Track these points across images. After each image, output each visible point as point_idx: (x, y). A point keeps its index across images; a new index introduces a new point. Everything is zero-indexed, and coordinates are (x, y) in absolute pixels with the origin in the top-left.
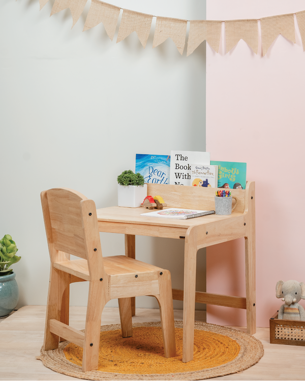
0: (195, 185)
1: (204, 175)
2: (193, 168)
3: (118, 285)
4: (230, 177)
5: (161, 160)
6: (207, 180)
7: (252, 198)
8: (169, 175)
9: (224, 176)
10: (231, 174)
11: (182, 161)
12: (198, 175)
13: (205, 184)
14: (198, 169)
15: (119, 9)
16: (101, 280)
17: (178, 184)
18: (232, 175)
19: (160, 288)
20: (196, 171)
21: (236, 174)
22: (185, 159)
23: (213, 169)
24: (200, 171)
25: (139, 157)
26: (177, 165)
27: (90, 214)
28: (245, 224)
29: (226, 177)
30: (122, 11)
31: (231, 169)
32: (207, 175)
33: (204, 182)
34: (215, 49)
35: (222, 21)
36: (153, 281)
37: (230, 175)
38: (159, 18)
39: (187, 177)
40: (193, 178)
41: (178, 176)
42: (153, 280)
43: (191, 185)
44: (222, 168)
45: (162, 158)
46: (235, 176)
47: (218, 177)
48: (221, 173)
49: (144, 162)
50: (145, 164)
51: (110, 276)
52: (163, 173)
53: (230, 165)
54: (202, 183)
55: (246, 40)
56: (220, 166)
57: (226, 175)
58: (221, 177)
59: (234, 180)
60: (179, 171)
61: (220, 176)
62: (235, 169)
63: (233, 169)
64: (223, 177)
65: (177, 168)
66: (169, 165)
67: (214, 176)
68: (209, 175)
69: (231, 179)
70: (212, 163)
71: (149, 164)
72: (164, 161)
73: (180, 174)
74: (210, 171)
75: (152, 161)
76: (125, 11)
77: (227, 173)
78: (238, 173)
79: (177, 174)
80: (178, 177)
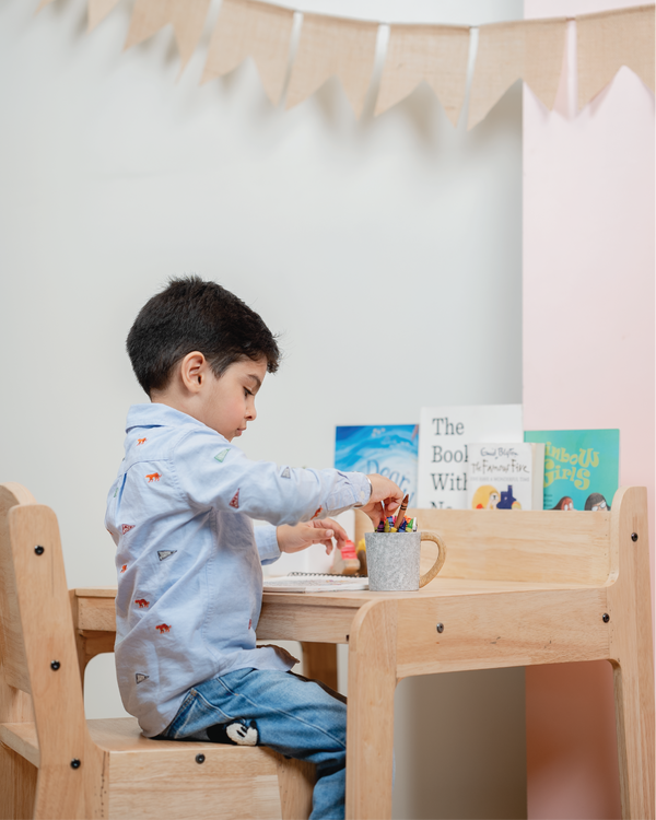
0: (480, 507)
1: (501, 474)
2: (475, 457)
3: (135, 786)
4: (576, 478)
5: (399, 439)
6: (510, 488)
7: (635, 538)
8: (416, 480)
9: (561, 474)
10: (578, 466)
11: (450, 436)
12: (488, 474)
13: (507, 501)
14: (487, 457)
15: (290, 13)
16: (76, 764)
17: (438, 505)
18: (580, 470)
19: (284, 802)
20: (481, 464)
21: (590, 468)
22: (457, 429)
23: (528, 455)
24: (491, 461)
25: (344, 433)
26: (438, 450)
27: (39, 551)
28: (606, 619)
29: (564, 477)
30: (298, 18)
31: (578, 453)
32: (509, 474)
33: (503, 495)
34: (548, 103)
35: (568, 20)
36: (259, 778)
37: (575, 469)
38: (397, 28)
39: (461, 484)
40: (474, 486)
41: (438, 481)
42: (260, 774)
43: (470, 506)
44: (555, 452)
45: (400, 433)
46: (588, 474)
47: (546, 479)
48: (551, 465)
49: (356, 449)
50: (359, 453)
51: (106, 755)
52: (404, 479)
53: (575, 440)
54: (498, 499)
55: (636, 68)
56: (549, 443)
57: (565, 471)
58: (551, 480)
59: (586, 487)
60: (442, 467)
61: (551, 475)
62: (590, 450)
63: (583, 452)
64: (558, 477)
65: (438, 458)
66: (416, 452)
67: (529, 475)
68: (517, 474)
69: (577, 484)
70: (528, 436)
71: (369, 453)
72: (405, 440)
73: (443, 478)
74: (520, 461)
75: (376, 444)
76: (308, 17)
77: (568, 466)
78: (595, 464)
79: (437, 478)
80: (439, 487)
